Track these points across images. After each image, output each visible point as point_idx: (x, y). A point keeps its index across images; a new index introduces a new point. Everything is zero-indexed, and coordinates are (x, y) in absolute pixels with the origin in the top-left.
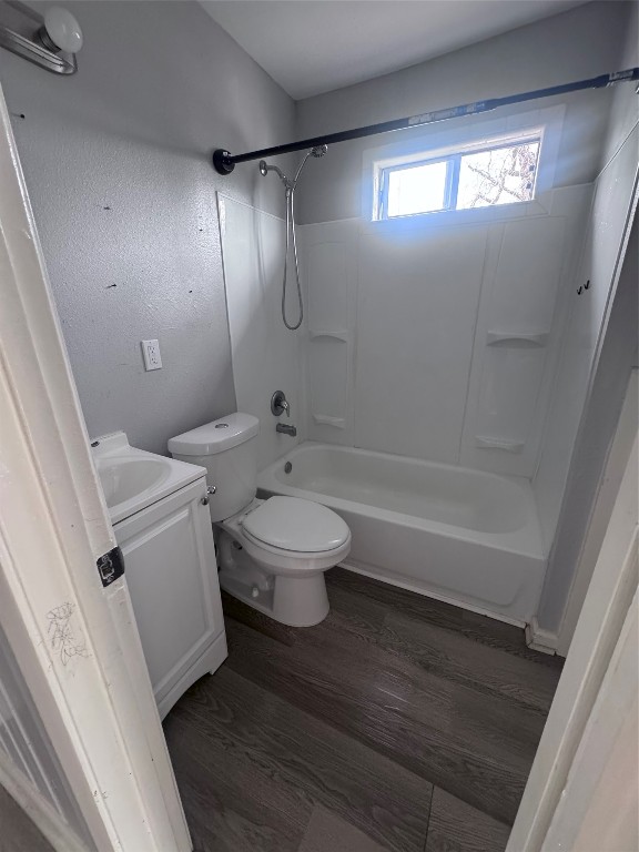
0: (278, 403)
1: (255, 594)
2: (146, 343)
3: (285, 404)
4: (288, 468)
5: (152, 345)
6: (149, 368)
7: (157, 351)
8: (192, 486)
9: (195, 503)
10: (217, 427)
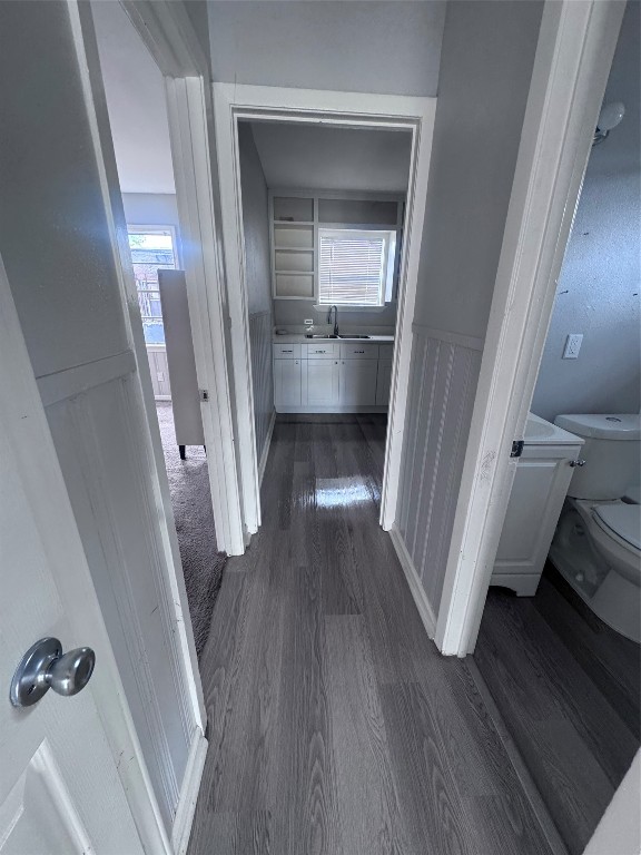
1: (579, 578)
2: (572, 336)
5: (577, 340)
6: (567, 355)
7: (579, 345)
8: (567, 448)
9: (563, 462)
10: (608, 419)
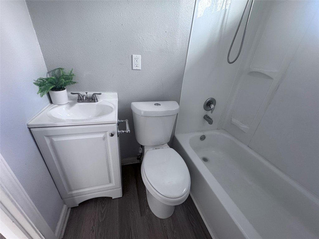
0: (209, 104)
2: (134, 56)
3: (212, 106)
4: (203, 138)
5: (137, 59)
6: (134, 68)
7: (140, 62)
10: (155, 104)
